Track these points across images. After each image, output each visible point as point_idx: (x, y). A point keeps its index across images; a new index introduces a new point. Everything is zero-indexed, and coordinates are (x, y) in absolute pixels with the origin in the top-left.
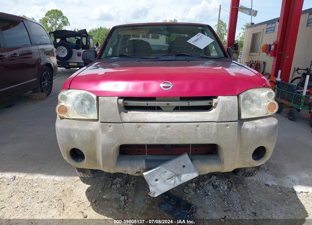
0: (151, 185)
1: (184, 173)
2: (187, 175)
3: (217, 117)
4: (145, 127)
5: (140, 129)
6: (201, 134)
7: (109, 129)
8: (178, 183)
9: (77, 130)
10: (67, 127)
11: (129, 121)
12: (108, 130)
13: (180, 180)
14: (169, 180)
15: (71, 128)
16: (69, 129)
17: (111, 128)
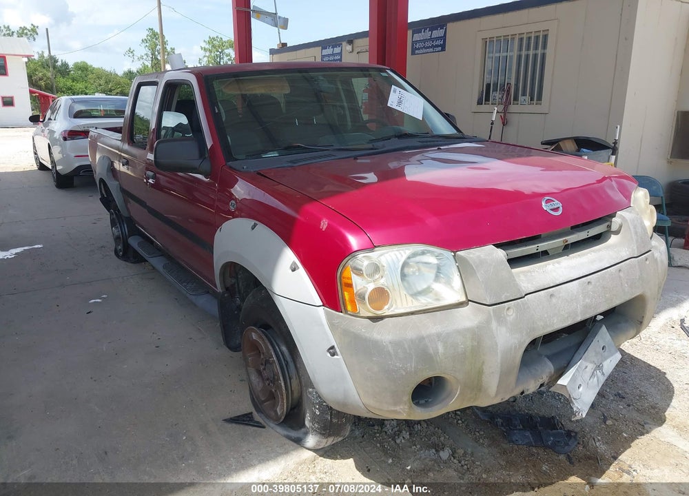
0: (574, 399)
1: (606, 359)
2: (608, 360)
3: (635, 248)
4: (561, 295)
5: (554, 300)
6: (627, 283)
7: (509, 316)
8: (603, 379)
9: (439, 335)
10: (411, 334)
11: (533, 290)
12: (508, 318)
13: (603, 374)
14: (591, 380)
15: (424, 333)
16: (421, 339)
17: (511, 312)
